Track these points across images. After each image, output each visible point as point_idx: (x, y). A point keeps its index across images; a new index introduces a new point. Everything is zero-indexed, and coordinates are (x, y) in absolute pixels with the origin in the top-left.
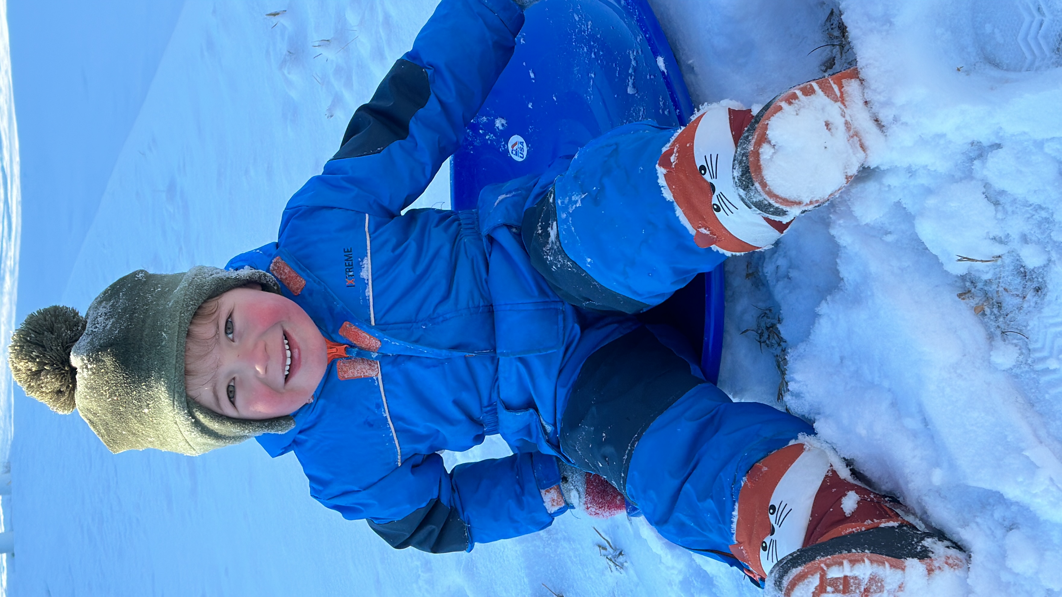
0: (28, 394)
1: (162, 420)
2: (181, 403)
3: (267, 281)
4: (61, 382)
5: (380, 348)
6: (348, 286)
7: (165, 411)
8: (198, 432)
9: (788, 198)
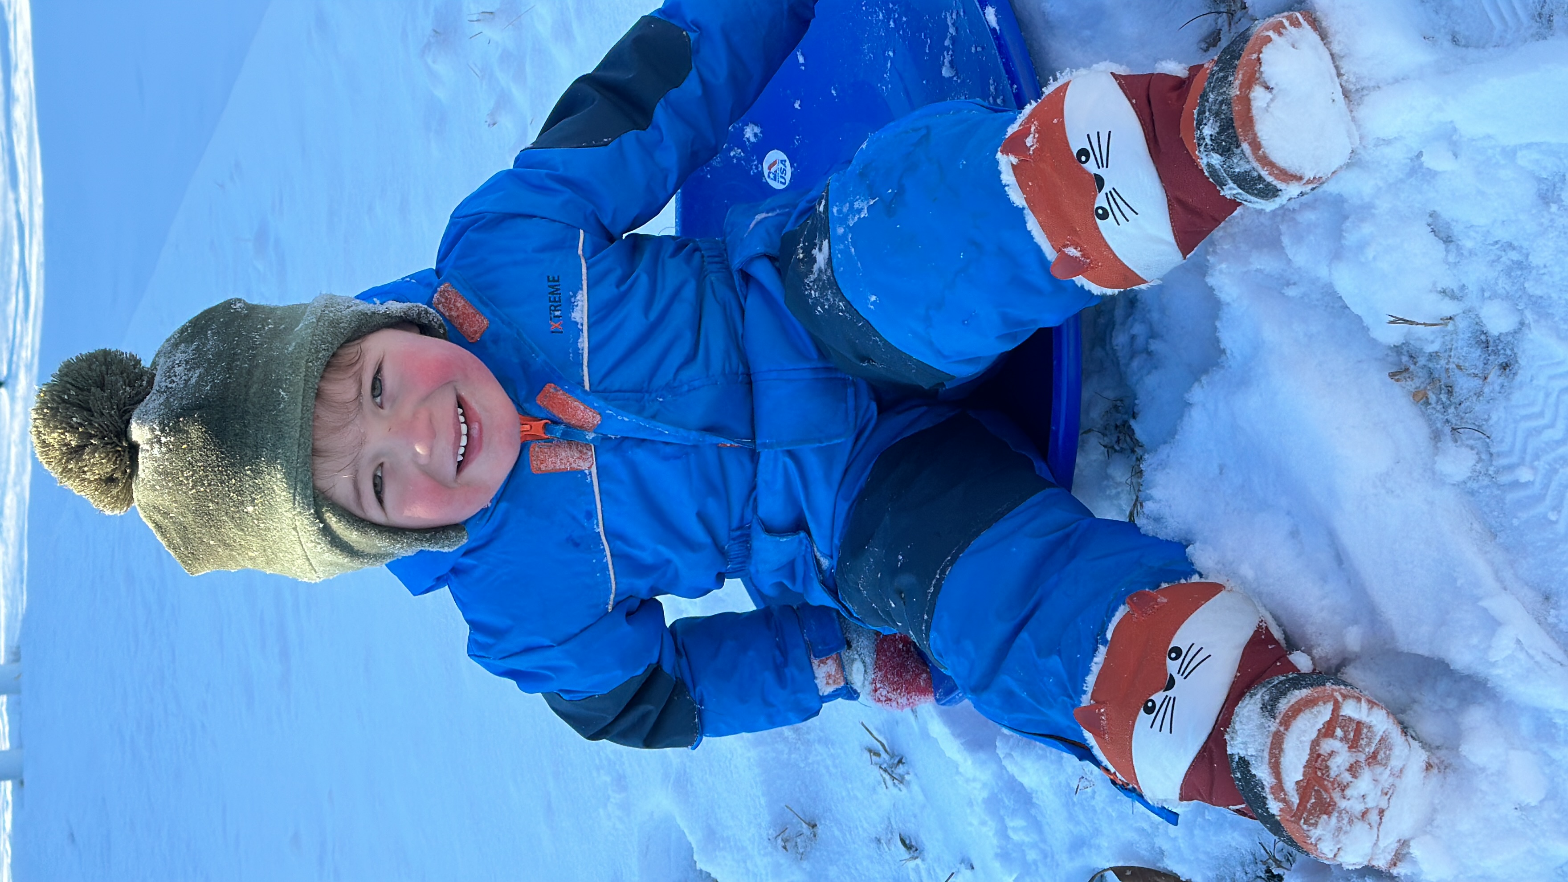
0: (61, 482)
1: (274, 524)
2: (306, 497)
3: (430, 321)
4: (115, 463)
5: (599, 426)
6: (553, 332)
7: (280, 510)
8: (326, 544)
9: (1288, 169)
